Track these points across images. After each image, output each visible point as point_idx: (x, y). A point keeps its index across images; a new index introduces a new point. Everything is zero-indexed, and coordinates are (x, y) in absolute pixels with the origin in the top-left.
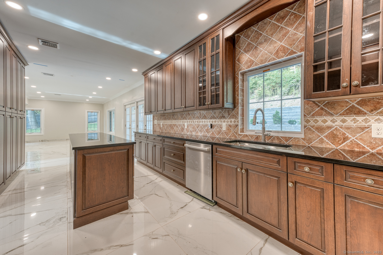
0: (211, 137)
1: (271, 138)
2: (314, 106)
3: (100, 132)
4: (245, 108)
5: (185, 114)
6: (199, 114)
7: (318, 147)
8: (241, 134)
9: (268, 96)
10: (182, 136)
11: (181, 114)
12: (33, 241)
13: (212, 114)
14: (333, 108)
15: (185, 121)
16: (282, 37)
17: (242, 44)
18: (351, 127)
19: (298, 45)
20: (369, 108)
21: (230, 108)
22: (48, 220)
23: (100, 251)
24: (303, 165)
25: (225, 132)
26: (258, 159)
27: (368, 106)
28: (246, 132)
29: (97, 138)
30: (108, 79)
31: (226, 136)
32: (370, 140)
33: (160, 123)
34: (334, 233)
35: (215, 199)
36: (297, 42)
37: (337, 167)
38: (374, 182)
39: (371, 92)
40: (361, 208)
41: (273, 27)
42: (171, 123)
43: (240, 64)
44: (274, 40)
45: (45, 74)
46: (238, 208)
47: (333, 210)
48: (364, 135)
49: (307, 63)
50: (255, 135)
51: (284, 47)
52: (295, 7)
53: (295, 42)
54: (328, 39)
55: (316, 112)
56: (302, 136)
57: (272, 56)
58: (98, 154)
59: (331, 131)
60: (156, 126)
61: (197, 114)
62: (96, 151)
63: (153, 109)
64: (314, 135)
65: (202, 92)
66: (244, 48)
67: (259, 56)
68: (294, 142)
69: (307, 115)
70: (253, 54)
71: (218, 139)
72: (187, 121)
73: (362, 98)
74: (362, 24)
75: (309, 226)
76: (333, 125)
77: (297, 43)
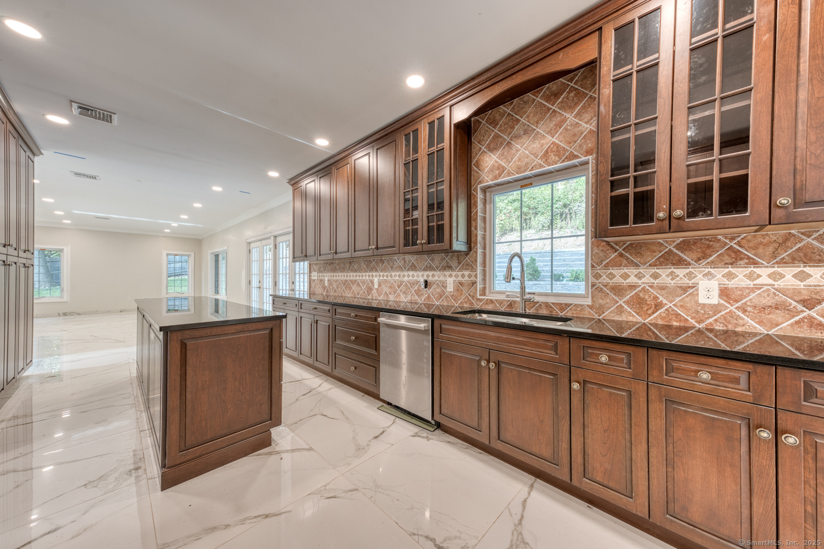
0: (424, 304)
1: (535, 305)
2: (608, 250)
3: (193, 295)
4: (487, 251)
5: (374, 260)
6: (402, 262)
7: (615, 320)
8: (482, 299)
9: (515, 230)
10: (368, 302)
11: (366, 261)
12: (74, 521)
13: (426, 261)
14: (638, 253)
15: (374, 274)
16: (555, 129)
17: (484, 136)
18: (666, 286)
19: (582, 143)
20: (695, 255)
21: (461, 252)
22: (102, 476)
23: (225, 529)
24: (597, 351)
25: (453, 295)
26: (518, 342)
27: (693, 252)
28: (489, 294)
29: (186, 308)
30: (217, 189)
31: (454, 302)
32: (696, 307)
33: (323, 278)
34: (647, 465)
35: (438, 417)
36: (580, 139)
37: (653, 353)
38: (711, 377)
39: (702, 229)
40: (690, 420)
41: (538, 110)
42: (345, 278)
43: (479, 171)
44: (541, 132)
45: (77, 174)
46: (481, 432)
47: (645, 426)
48: (687, 299)
49: (601, 176)
50: (506, 300)
51: (558, 146)
52: (577, 78)
53: (576, 138)
54: (634, 137)
55: (611, 260)
56: (589, 302)
57: (537, 160)
58: (213, 338)
59: (636, 293)
60: (316, 284)
61: (398, 261)
62: (209, 333)
63: (310, 251)
64: (608, 300)
65: (411, 221)
66: (487, 142)
67: (514, 159)
68: (575, 312)
69: (596, 266)
70: (503, 155)
71: (438, 307)
72: (378, 274)
73: (684, 239)
74: (688, 116)
75: (606, 455)
76: (639, 283)
77: (581, 141)
